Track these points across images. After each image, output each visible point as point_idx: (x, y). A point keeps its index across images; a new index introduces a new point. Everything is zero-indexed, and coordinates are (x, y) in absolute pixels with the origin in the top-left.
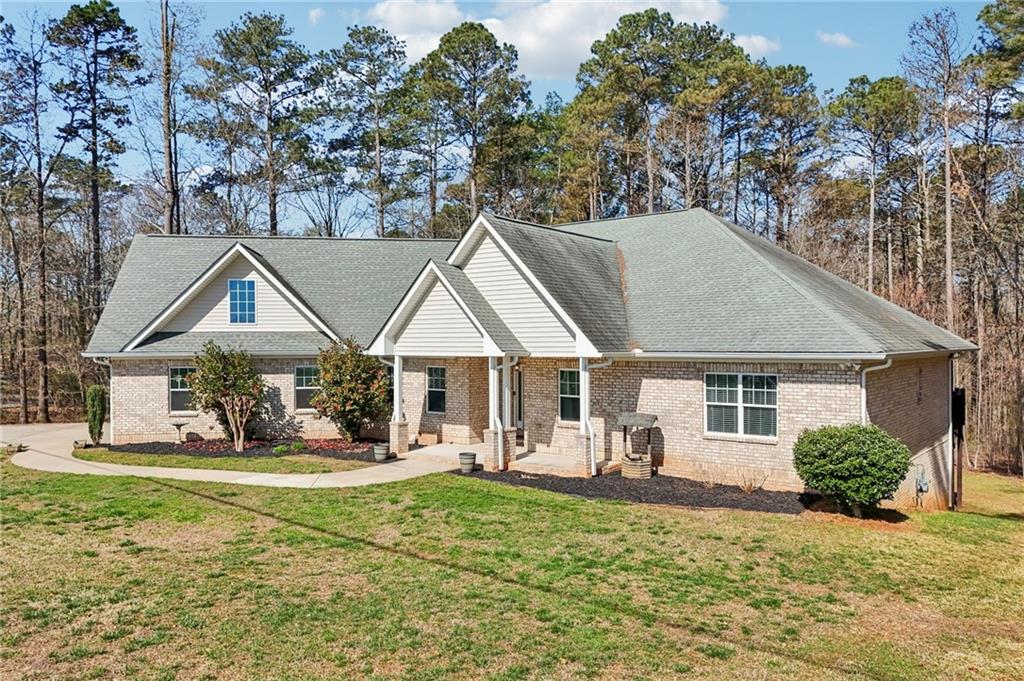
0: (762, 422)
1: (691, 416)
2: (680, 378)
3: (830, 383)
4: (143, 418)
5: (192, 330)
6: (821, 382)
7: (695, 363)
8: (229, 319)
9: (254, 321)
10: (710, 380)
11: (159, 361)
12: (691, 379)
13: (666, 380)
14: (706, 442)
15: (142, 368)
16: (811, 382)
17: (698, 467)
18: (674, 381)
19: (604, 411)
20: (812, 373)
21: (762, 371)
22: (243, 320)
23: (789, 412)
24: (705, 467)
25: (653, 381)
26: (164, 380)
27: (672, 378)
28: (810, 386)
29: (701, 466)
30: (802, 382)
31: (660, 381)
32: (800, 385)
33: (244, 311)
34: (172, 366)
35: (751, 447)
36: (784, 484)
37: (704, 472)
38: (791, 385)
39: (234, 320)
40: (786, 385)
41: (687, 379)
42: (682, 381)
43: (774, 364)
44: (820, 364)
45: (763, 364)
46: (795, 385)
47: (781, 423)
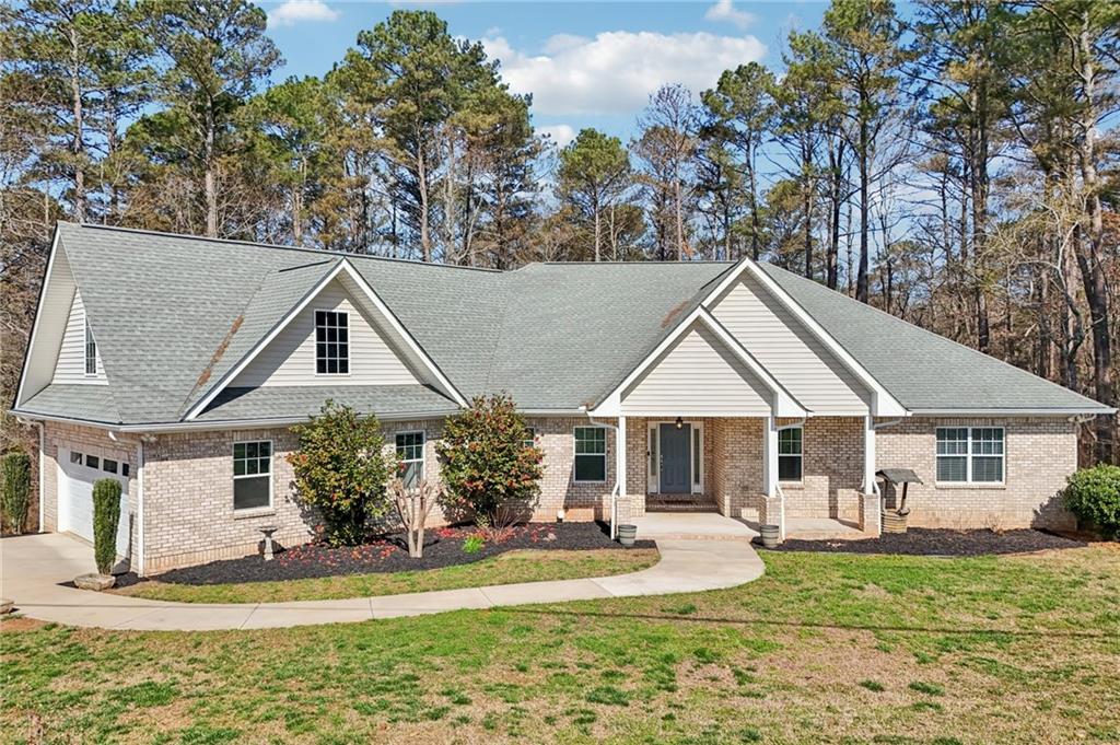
0: (990, 469)
1: (924, 468)
2: (913, 433)
3: (1052, 433)
5: (265, 384)
6: (1044, 433)
7: (928, 418)
8: (315, 366)
9: (347, 372)
10: (941, 434)
11: (221, 433)
12: (924, 433)
13: (899, 435)
14: (939, 492)
15: (194, 446)
16: (1036, 433)
17: (930, 516)
18: (907, 436)
19: (828, 468)
20: (1036, 425)
21: (993, 424)
22: (332, 370)
23: (1017, 459)
24: (938, 514)
25: (885, 436)
26: (228, 462)
27: (905, 433)
28: (1035, 436)
29: (934, 514)
30: (1028, 433)
31: (892, 436)
32: (1027, 436)
33: (333, 358)
34: (238, 440)
35: (982, 492)
36: (1014, 523)
37: (938, 520)
38: (1019, 436)
39: (321, 368)
40: (1014, 436)
41: (921, 433)
42: (914, 436)
43: (1004, 418)
44: (1043, 418)
45: (993, 419)
46: (1022, 436)
47: (1010, 469)
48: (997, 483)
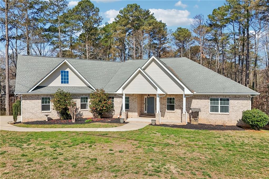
0: (225, 109)
1: (206, 109)
2: (203, 99)
3: (243, 100)
4: (33, 113)
5: (49, 86)
6: (241, 100)
8: (61, 82)
9: (68, 83)
10: (211, 100)
11: (39, 95)
12: (206, 99)
13: (200, 100)
14: (210, 115)
15: (32, 97)
16: (238, 100)
17: (208, 121)
18: (202, 100)
19: (181, 108)
20: (238, 98)
21: (226, 97)
22: (65, 83)
23: (233, 107)
24: (210, 121)
25: (196, 100)
26: (40, 101)
28: (238, 101)
29: (209, 121)
30: (236, 100)
31: (198, 100)
32: (235, 101)
33: (65, 80)
34: (42, 97)
35: (223, 115)
36: (231, 124)
37: (210, 122)
38: (233, 101)
39: (62, 82)
40: (232, 101)
41: (205, 99)
42: (204, 100)
43: (229, 96)
44: (241, 96)
45: (226, 96)
46: (234, 101)
47: (230, 109)
48: (227, 113)
